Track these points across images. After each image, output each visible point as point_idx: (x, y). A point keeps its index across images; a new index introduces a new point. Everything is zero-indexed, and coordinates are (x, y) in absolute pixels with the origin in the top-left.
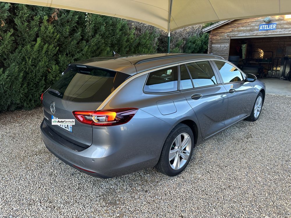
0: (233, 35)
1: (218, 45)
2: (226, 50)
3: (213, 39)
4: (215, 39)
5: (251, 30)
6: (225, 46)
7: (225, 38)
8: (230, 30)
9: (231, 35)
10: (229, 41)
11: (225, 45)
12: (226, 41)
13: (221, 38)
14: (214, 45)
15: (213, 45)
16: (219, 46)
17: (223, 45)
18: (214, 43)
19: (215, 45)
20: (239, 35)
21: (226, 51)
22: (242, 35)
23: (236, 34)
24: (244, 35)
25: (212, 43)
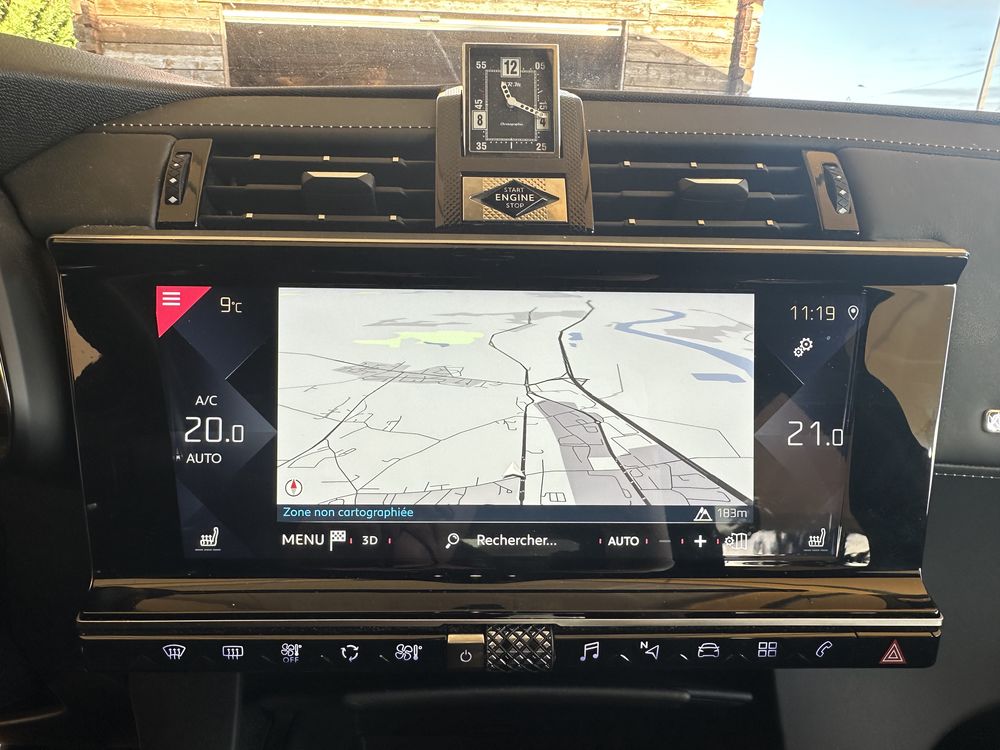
1: (148, 56)
4: (119, 10)
11: (199, 59)
14: (121, 54)
16: (158, 60)
17: (182, 60)
19: (128, 55)
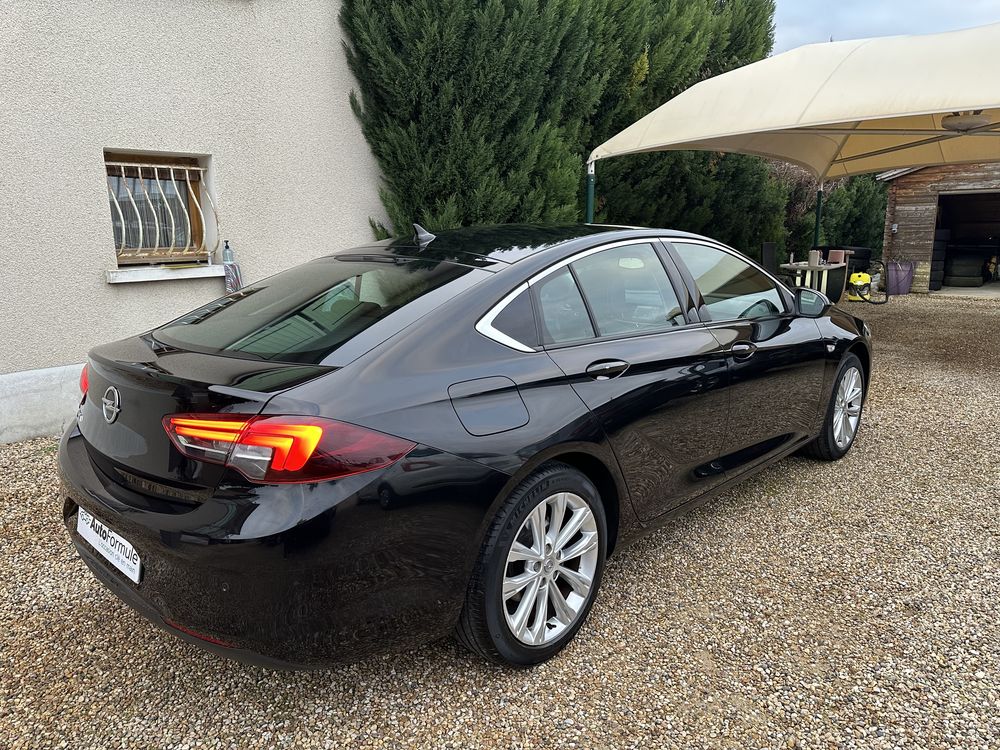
0: (945, 186)
2: (928, 217)
3: (899, 194)
4: (904, 195)
5: (985, 178)
6: (927, 210)
7: (928, 192)
8: (940, 177)
9: (939, 187)
11: (927, 207)
12: (929, 198)
13: (918, 193)
14: (901, 207)
16: (914, 208)
17: (921, 208)
18: (901, 204)
19: (903, 207)
20: (959, 188)
21: (930, 219)
22: (965, 187)
23: (953, 186)
24: (970, 187)
25: (896, 203)
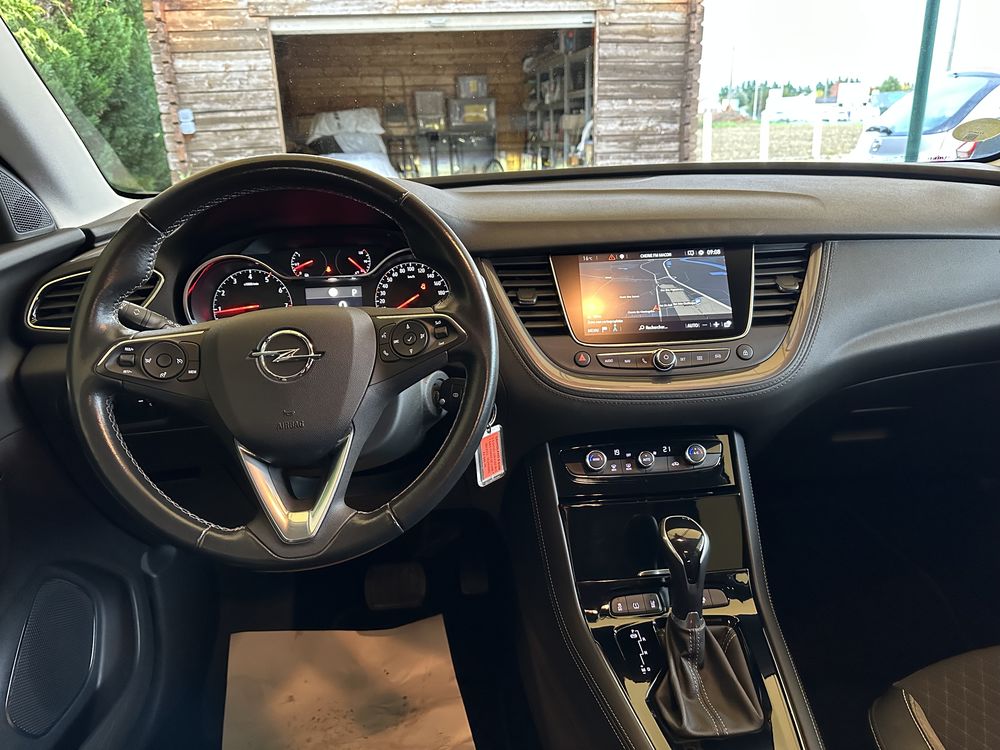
1: (210, 62)
2: (259, 89)
3: (174, 24)
4: (186, 27)
6: (252, 69)
7: (244, 22)
9: (269, 8)
10: (269, 40)
11: (252, 62)
12: (250, 39)
13: (220, 24)
14: (188, 62)
15: (179, 64)
16: (219, 65)
17: (238, 64)
18: (186, 53)
19: (194, 62)
21: (264, 94)
22: (327, 9)
23: (299, 5)
25: (173, 51)
